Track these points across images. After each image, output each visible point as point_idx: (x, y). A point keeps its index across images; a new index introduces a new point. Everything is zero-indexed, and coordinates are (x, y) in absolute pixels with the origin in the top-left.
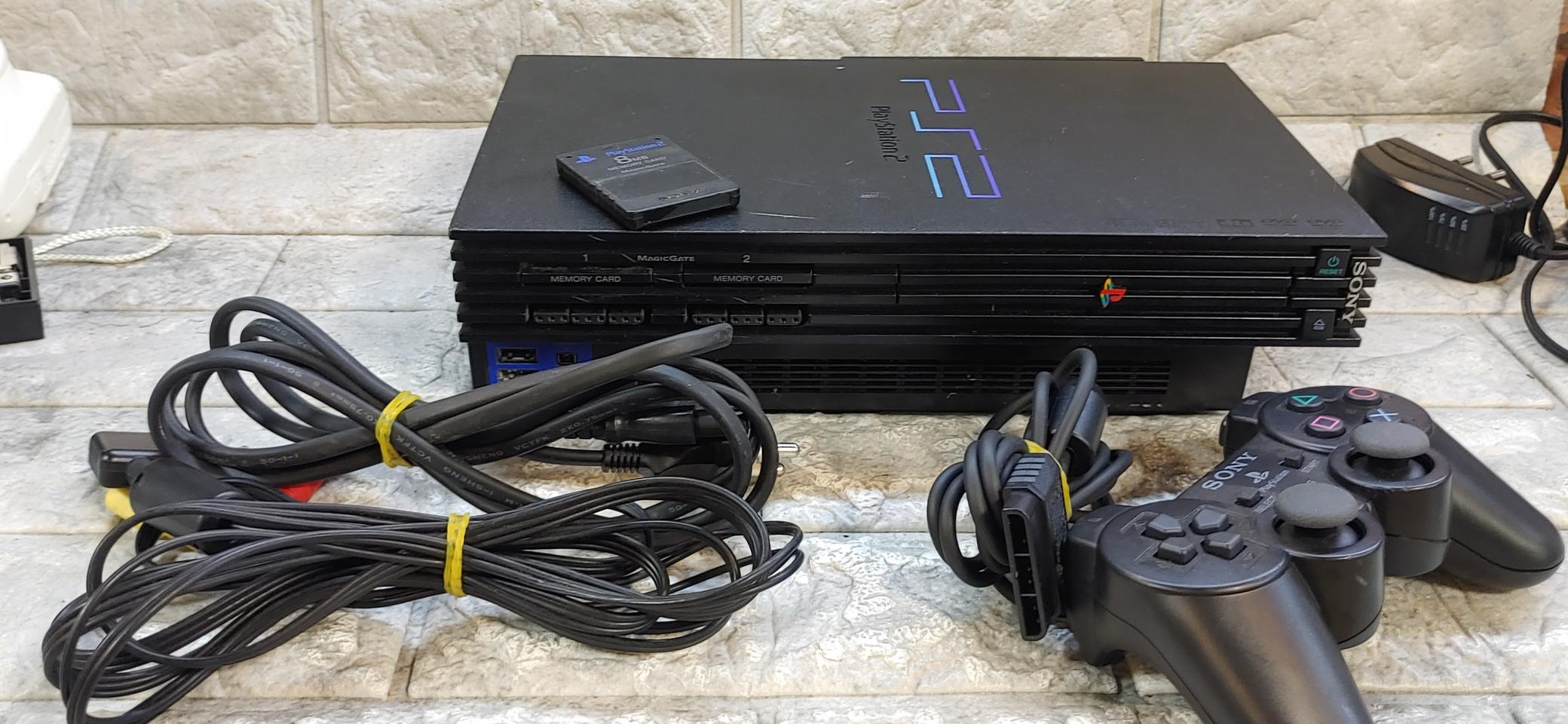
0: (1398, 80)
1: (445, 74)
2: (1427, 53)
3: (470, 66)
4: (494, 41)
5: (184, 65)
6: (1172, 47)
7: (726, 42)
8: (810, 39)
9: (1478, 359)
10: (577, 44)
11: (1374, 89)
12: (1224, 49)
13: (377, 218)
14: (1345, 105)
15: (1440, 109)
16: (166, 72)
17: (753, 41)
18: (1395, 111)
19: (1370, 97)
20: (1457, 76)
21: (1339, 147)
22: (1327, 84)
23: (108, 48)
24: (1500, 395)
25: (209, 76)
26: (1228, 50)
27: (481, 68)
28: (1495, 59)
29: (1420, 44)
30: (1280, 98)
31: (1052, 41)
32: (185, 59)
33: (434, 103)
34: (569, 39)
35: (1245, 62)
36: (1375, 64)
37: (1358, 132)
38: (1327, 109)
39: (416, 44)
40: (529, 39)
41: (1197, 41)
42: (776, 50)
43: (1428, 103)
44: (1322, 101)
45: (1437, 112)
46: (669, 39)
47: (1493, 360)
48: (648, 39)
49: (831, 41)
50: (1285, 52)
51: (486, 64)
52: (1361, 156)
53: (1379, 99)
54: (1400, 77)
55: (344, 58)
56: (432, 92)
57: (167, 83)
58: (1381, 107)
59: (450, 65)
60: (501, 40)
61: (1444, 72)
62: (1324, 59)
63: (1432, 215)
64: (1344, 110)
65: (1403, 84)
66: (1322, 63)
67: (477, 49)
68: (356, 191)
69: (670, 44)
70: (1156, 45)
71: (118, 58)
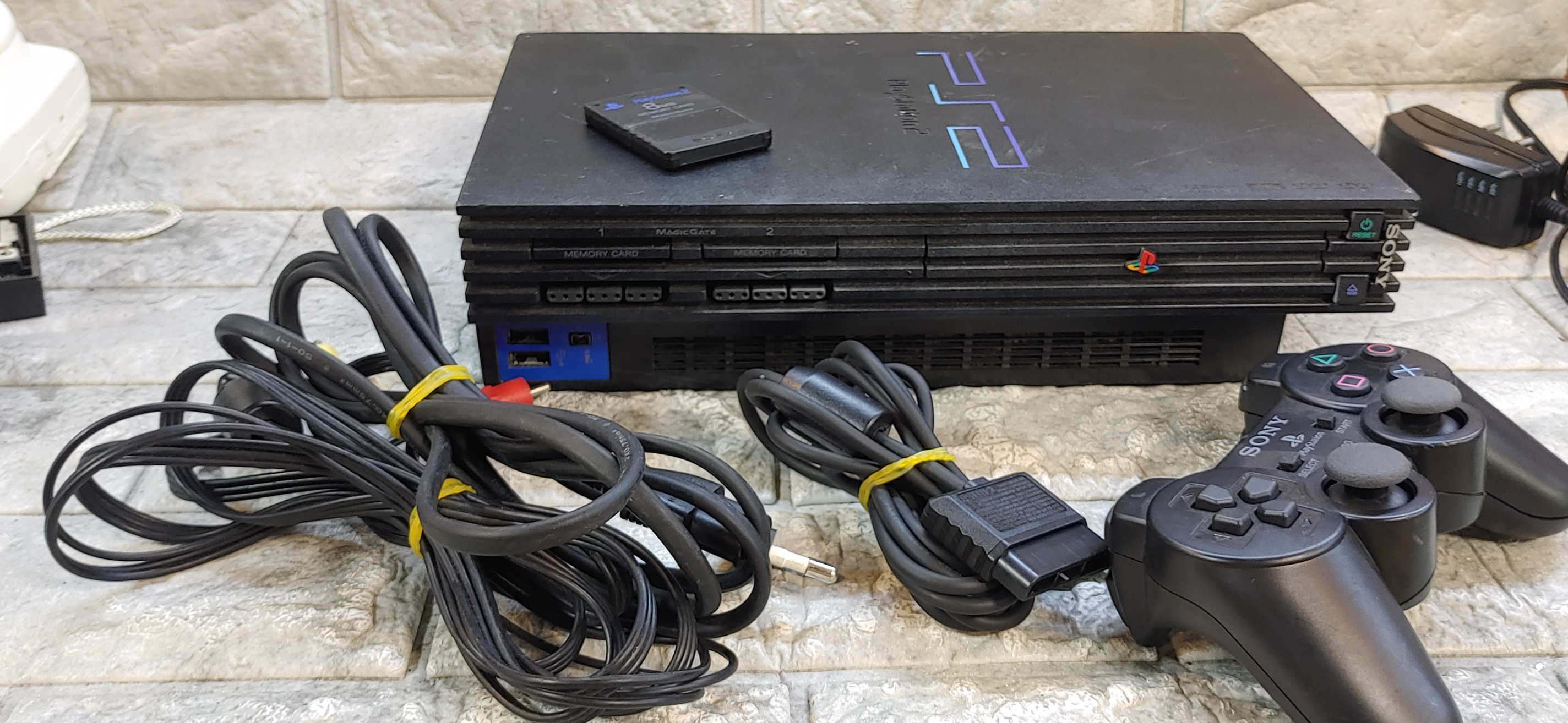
0: (1423, 49)
1: (461, 47)
2: (1450, 21)
3: (486, 39)
4: (511, 13)
5: (192, 39)
6: (1196, 17)
7: (747, 13)
8: (833, 9)
9: (1510, 322)
10: (596, 16)
11: (1398, 57)
12: (1248, 18)
13: (393, 193)
14: (1370, 73)
15: (1463, 78)
16: (173, 46)
17: (774, 12)
18: (1420, 79)
19: (1394, 66)
20: (1480, 44)
21: (1364, 115)
22: (1352, 53)
23: (113, 22)
24: (1533, 359)
25: (219, 50)
26: (1253, 20)
27: (497, 41)
28: (1517, 27)
29: (1444, 12)
30: (1305, 68)
31: (1076, 11)
32: (192, 32)
33: (450, 77)
34: (587, 11)
35: (1270, 31)
36: (1400, 32)
37: (1383, 100)
38: (1351, 78)
39: (431, 17)
40: (546, 11)
41: (1221, 11)
42: (798, 21)
43: (1452, 71)
44: (1347, 70)
45: (1460, 81)
46: (689, 10)
47: (1524, 324)
48: (668, 10)
49: (854, 12)
50: (1309, 20)
51: (503, 37)
52: (1390, 124)
53: (1403, 67)
54: (1423, 46)
55: (357, 32)
56: (448, 65)
57: (174, 57)
58: (1405, 75)
59: (466, 38)
60: (518, 12)
61: (1467, 40)
62: (1348, 28)
63: (1460, 180)
64: (1368, 79)
65: (1427, 52)
66: (1347, 32)
67: (493, 21)
68: (370, 165)
69: (689, 16)
70: (1181, 14)
71: (123, 32)
